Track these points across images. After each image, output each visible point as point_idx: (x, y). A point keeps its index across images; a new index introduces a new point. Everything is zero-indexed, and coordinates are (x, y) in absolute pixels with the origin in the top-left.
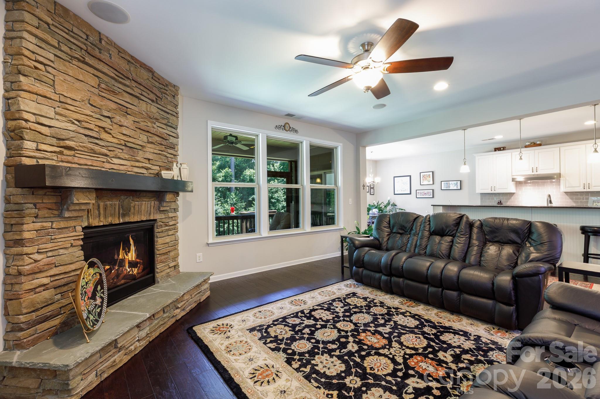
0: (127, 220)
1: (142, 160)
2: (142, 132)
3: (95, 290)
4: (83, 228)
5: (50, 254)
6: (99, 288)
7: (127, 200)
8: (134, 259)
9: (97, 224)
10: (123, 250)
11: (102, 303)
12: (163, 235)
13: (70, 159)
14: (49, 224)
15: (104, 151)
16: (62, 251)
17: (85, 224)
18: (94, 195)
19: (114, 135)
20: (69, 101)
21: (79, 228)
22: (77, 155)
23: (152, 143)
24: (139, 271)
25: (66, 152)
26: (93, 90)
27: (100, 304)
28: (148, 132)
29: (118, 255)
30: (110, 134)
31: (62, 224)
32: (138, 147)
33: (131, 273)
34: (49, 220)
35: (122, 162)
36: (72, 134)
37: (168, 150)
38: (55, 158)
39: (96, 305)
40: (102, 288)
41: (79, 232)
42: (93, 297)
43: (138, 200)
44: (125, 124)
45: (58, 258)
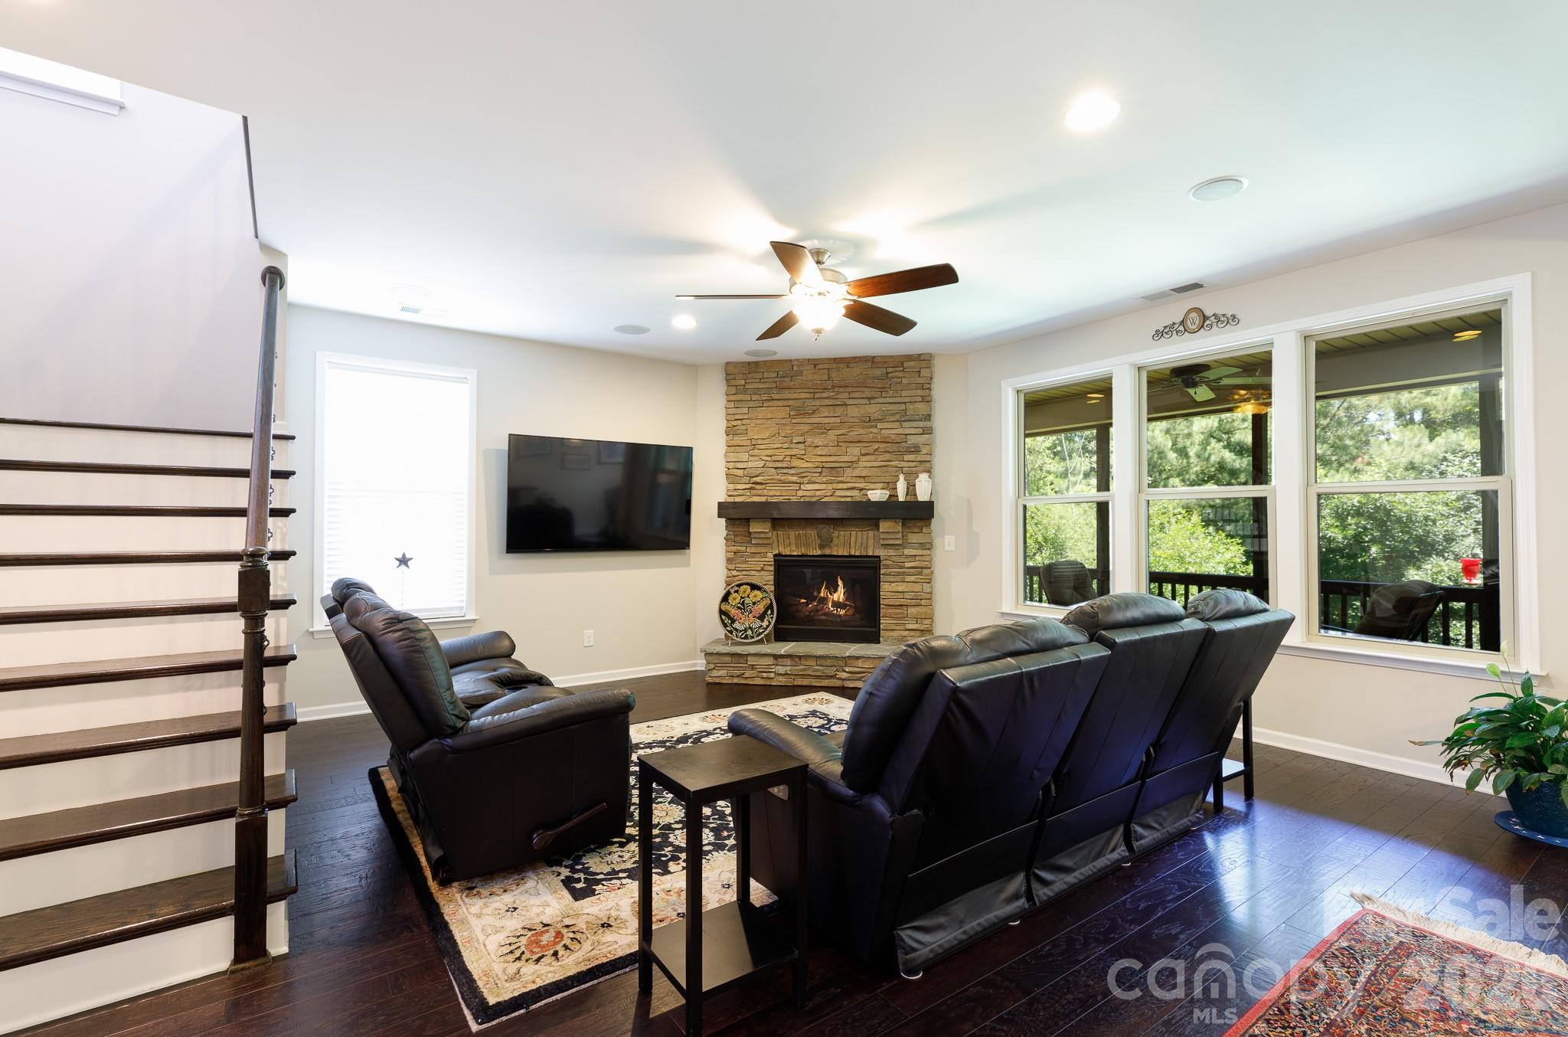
0: (827, 552)
1: (849, 479)
2: (848, 444)
3: (765, 612)
4: (775, 556)
5: (744, 573)
6: (769, 612)
7: (824, 530)
8: (841, 600)
9: (788, 553)
10: (826, 588)
11: (768, 626)
12: (894, 580)
13: (760, 492)
14: (744, 548)
15: (794, 479)
16: (753, 573)
17: (777, 552)
18: (769, 525)
19: (807, 460)
20: (759, 442)
21: (770, 555)
22: (767, 488)
23: (867, 454)
24: (848, 613)
25: (757, 487)
26: (783, 421)
27: (765, 627)
28: (859, 442)
29: (819, 592)
30: (803, 459)
31: (754, 550)
32: (842, 465)
33: (835, 612)
34: (743, 545)
35: (817, 486)
36: (760, 470)
37: (905, 456)
38: (748, 494)
39: (761, 626)
40: (772, 613)
41: (770, 557)
42: (762, 618)
43: (842, 529)
44: (820, 444)
45: (750, 577)
